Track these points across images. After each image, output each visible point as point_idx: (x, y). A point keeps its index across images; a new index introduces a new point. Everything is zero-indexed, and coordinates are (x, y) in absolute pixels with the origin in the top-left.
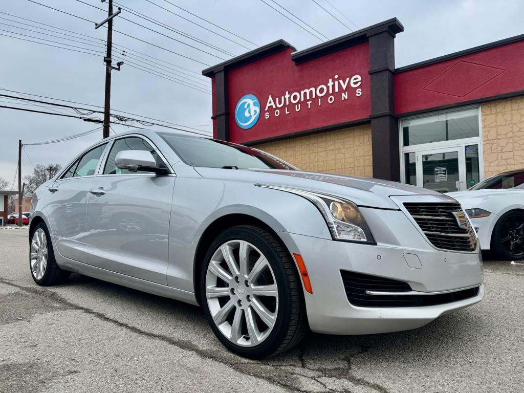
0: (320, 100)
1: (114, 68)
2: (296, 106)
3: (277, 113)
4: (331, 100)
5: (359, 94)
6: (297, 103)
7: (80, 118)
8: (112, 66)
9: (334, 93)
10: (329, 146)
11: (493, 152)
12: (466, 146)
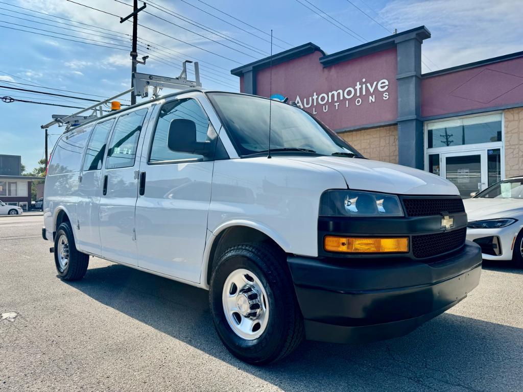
0: (347, 101)
1: (139, 62)
2: (324, 107)
4: (358, 102)
5: (385, 97)
9: (361, 96)
11: (514, 156)
12: (488, 150)
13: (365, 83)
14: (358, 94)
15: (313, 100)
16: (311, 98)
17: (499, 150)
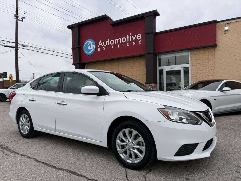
0: (123, 44)
1: (20, 20)
2: (113, 46)
3: (104, 49)
4: (128, 44)
5: (140, 43)
6: (113, 45)
7: (2, 45)
8: (19, 19)
9: (129, 42)
10: (127, 65)
11: (194, 70)
12: (184, 68)
13: (131, 35)
14: (128, 41)
15: (107, 42)
16: (106, 42)
17: (188, 68)
